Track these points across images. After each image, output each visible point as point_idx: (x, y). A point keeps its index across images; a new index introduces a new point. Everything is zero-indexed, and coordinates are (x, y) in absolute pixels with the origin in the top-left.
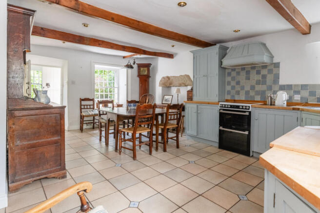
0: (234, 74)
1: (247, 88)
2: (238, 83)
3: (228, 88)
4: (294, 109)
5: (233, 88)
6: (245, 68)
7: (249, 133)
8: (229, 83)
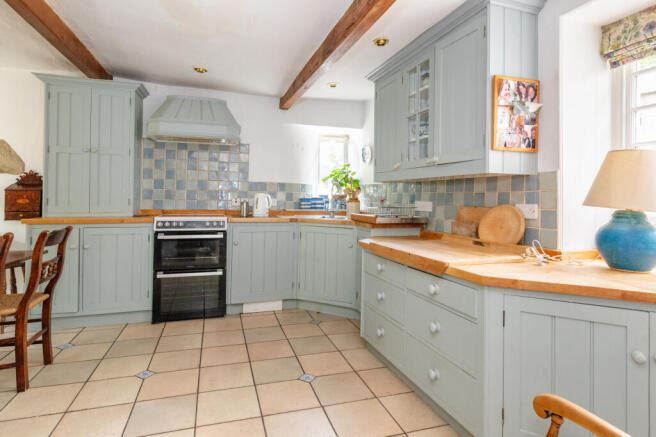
0: (160, 154)
1: (191, 186)
2: (170, 174)
3: (147, 184)
4: (291, 220)
5: (159, 184)
6: (186, 145)
7: (225, 272)
8: (149, 174)
